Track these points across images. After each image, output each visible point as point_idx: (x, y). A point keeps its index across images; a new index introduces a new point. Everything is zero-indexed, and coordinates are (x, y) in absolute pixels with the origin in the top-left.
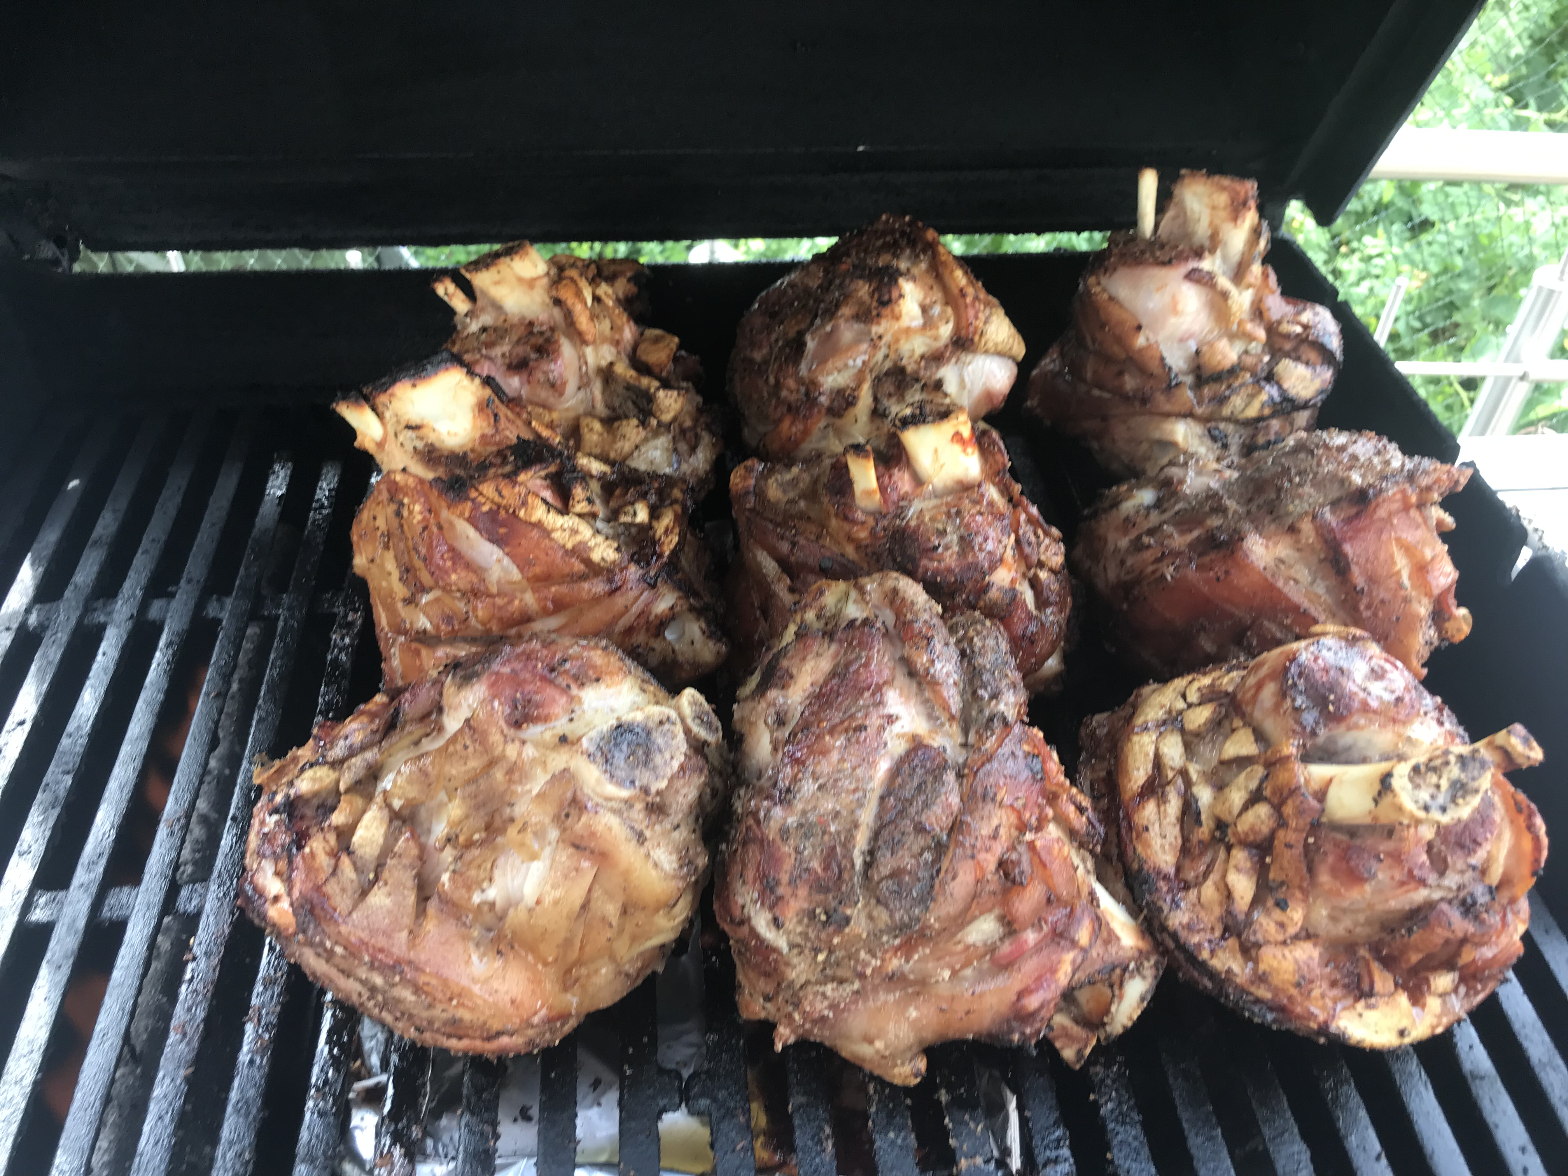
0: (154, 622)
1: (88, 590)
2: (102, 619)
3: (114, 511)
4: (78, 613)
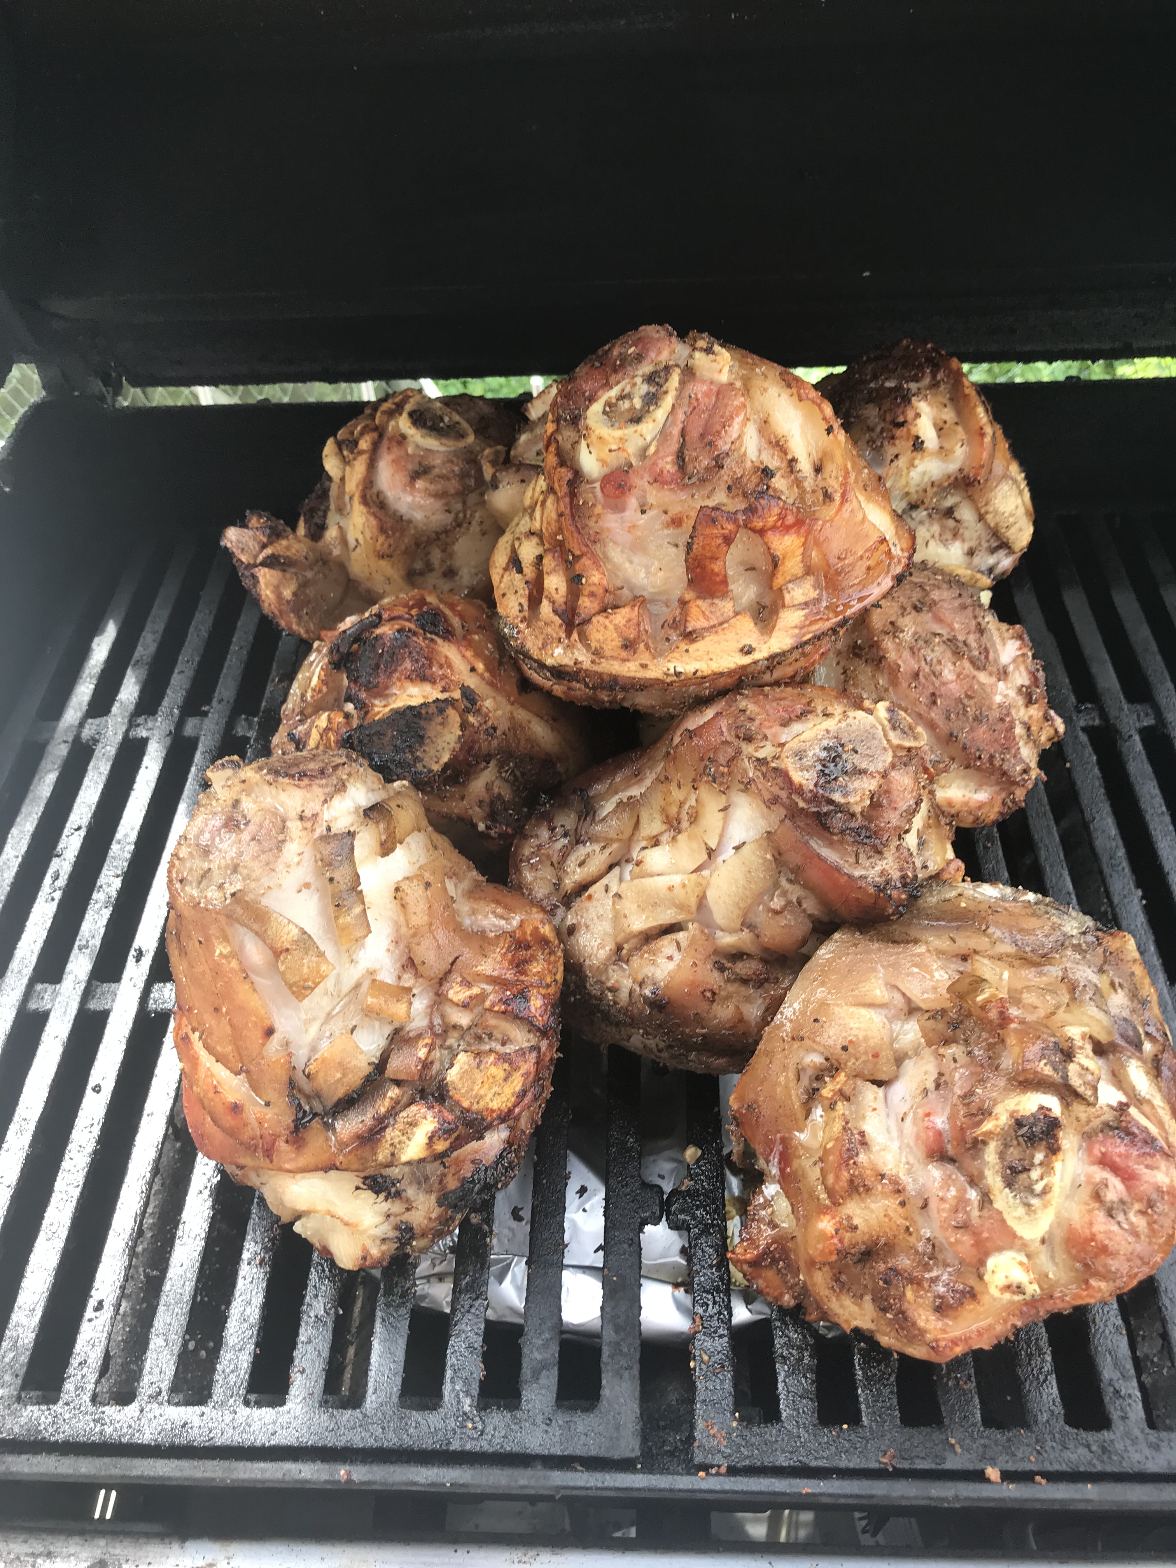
0: (189, 738)
1: (132, 707)
2: (144, 734)
3: (154, 632)
4: (124, 728)
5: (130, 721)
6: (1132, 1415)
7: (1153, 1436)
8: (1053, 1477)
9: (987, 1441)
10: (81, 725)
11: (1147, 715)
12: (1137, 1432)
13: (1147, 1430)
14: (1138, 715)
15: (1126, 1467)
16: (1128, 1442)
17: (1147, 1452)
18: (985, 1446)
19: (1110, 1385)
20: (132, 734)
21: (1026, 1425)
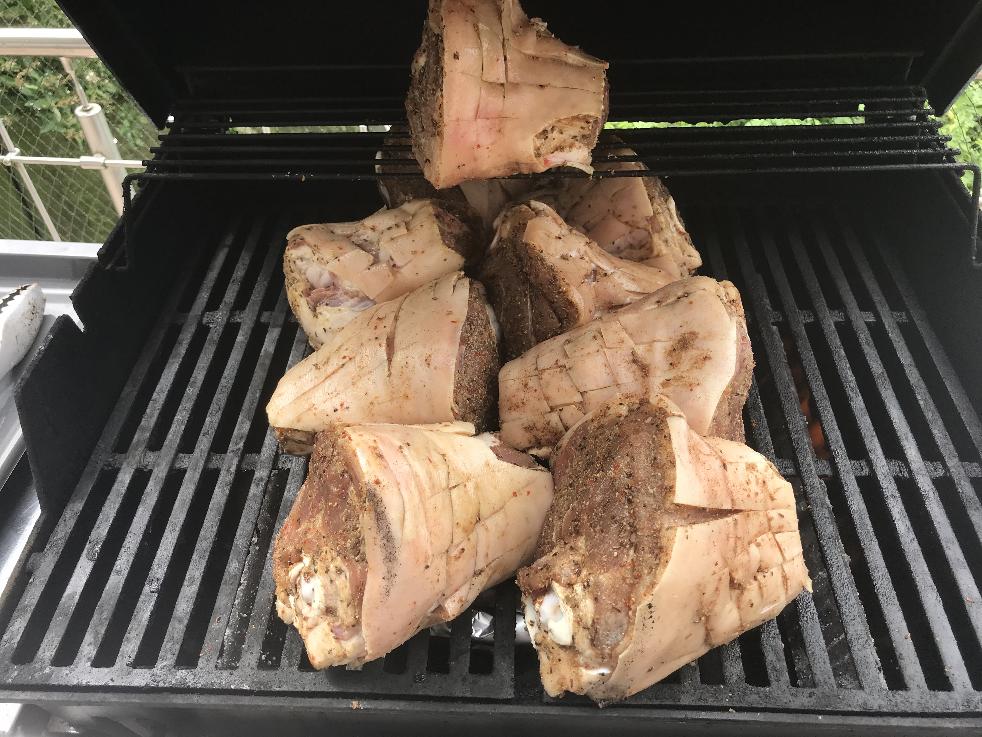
0: (264, 323)
1: (231, 305)
2: (239, 321)
3: (244, 265)
4: (227, 317)
5: (230, 313)
6: (782, 679)
7: (794, 690)
8: (739, 710)
9: (703, 691)
10: (203, 315)
11: (809, 316)
12: (784, 687)
13: (791, 687)
14: (804, 316)
15: (778, 706)
16: (780, 693)
17: (791, 698)
18: (701, 693)
19: (771, 663)
20: (232, 320)
21: (723, 683)
